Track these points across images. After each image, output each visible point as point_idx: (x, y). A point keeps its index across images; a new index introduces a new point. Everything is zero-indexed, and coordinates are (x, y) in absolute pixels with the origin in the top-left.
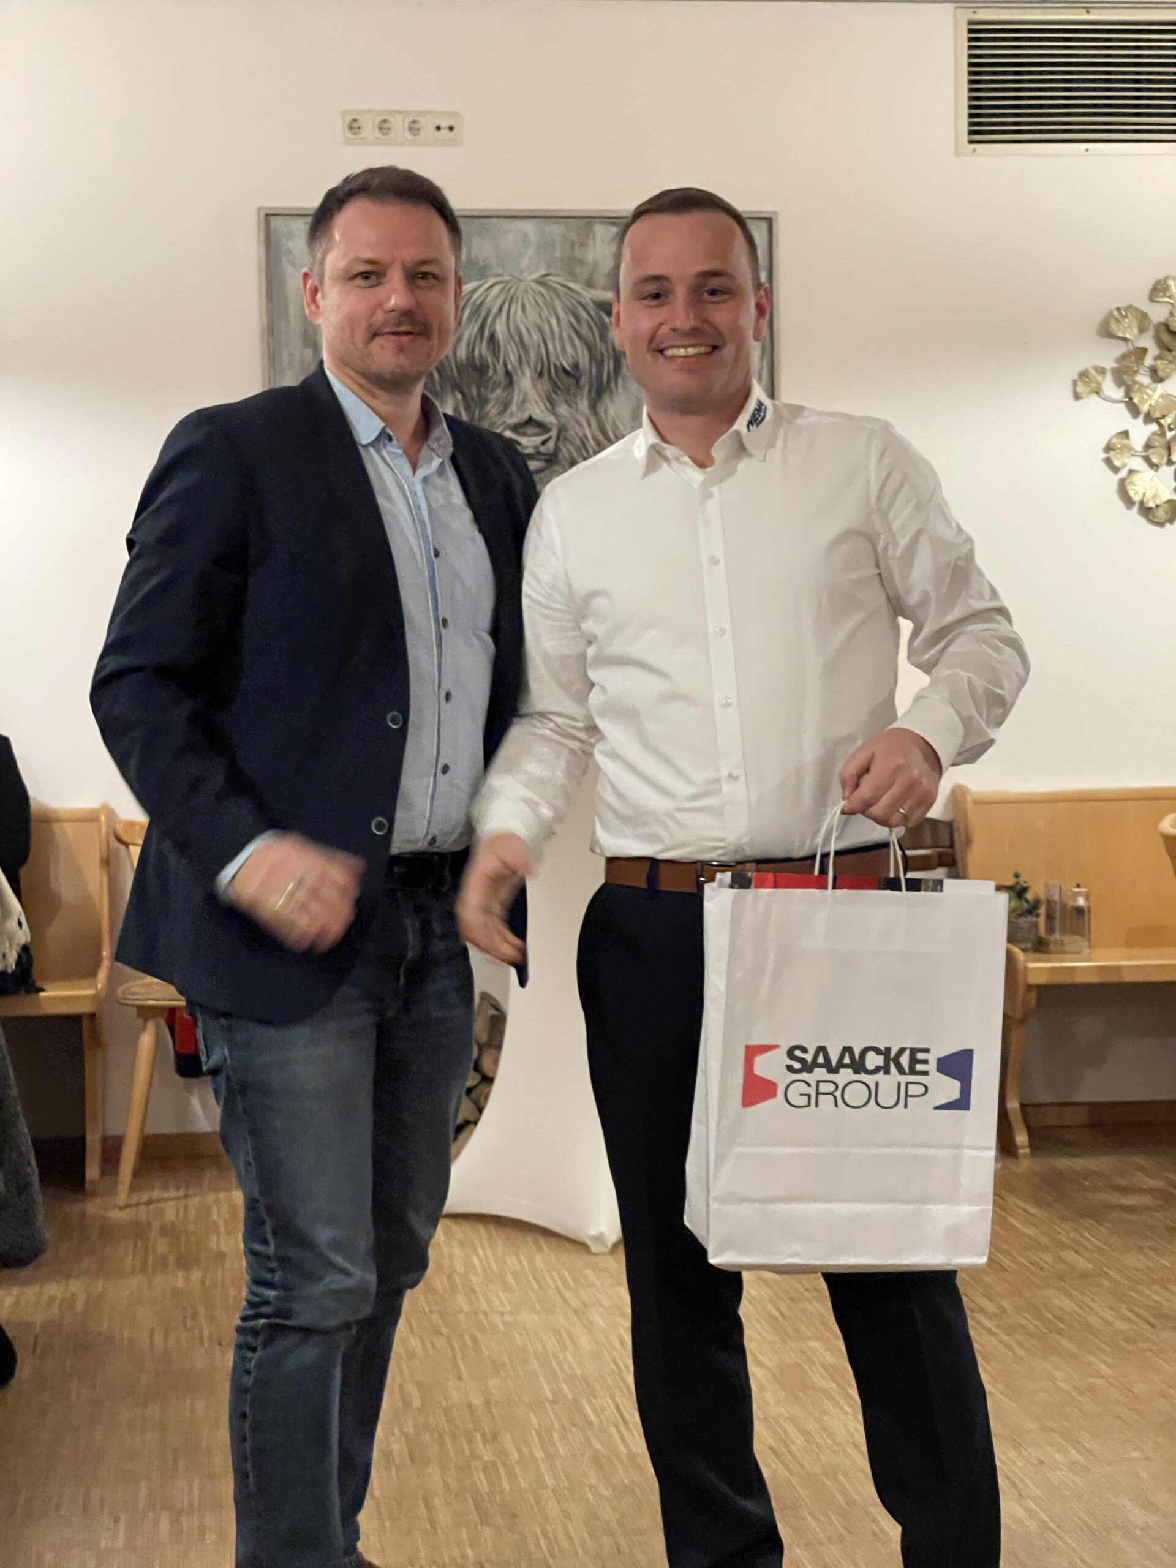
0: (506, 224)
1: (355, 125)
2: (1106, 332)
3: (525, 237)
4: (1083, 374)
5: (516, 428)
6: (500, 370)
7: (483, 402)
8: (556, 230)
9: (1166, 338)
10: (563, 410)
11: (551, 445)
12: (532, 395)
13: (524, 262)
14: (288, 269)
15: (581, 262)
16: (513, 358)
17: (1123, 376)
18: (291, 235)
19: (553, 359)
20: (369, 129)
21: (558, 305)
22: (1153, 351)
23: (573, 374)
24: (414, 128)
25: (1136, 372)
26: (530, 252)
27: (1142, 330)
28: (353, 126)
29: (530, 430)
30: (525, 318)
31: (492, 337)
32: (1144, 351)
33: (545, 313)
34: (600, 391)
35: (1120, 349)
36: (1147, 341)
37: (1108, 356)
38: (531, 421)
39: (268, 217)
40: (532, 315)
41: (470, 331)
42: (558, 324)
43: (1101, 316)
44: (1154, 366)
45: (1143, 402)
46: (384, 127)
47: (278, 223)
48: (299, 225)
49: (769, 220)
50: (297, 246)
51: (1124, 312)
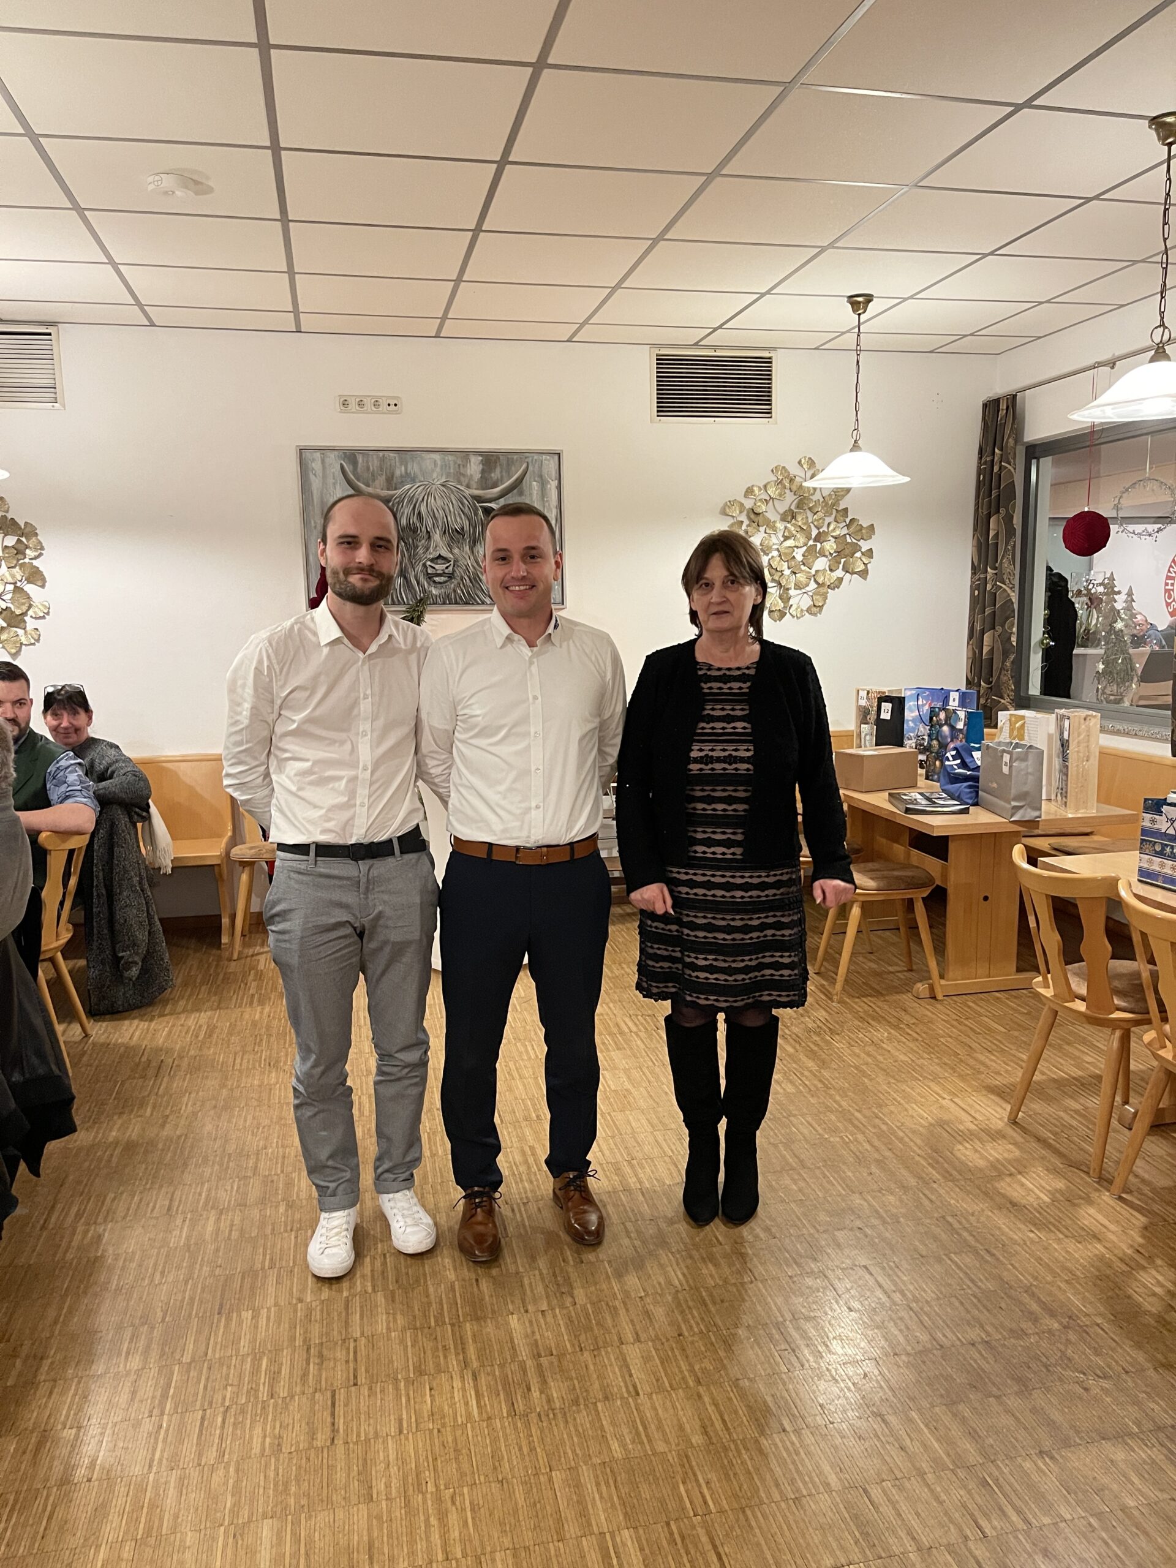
0: (424, 455)
2: (724, 513)
3: (435, 462)
5: (432, 560)
6: (424, 529)
7: (417, 547)
8: (450, 458)
9: (752, 516)
10: (456, 551)
11: (451, 568)
12: (441, 543)
13: (435, 475)
14: (312, 477)
15: (464, 475)
16: (430, 525)
18: (314, 460)
19: (451, 525)
20: (353, 406)
21: (452, 497)
22: (746, 522)
23: (461, 533)
24: (376, 404)
26: (438, 469)
27: (741, 512)
28: (345, 403)
29: (440, 561)
30: (436, 503)
31: (419, 513)
32: (742, 522)
33: (446, 501)
34: (474, 543)
35: (731, 521)
36: (743, 518)
38: (440, 557)
39: (301, 450)
40: (439, 501)
41: (407, 510)
42: (453, 507)
43: (721, 505)
46: (361, 404)
47: (307, 455)
48: (318, 455)
49: (559, 454)
50: (317, 466)
51: (732, 503)
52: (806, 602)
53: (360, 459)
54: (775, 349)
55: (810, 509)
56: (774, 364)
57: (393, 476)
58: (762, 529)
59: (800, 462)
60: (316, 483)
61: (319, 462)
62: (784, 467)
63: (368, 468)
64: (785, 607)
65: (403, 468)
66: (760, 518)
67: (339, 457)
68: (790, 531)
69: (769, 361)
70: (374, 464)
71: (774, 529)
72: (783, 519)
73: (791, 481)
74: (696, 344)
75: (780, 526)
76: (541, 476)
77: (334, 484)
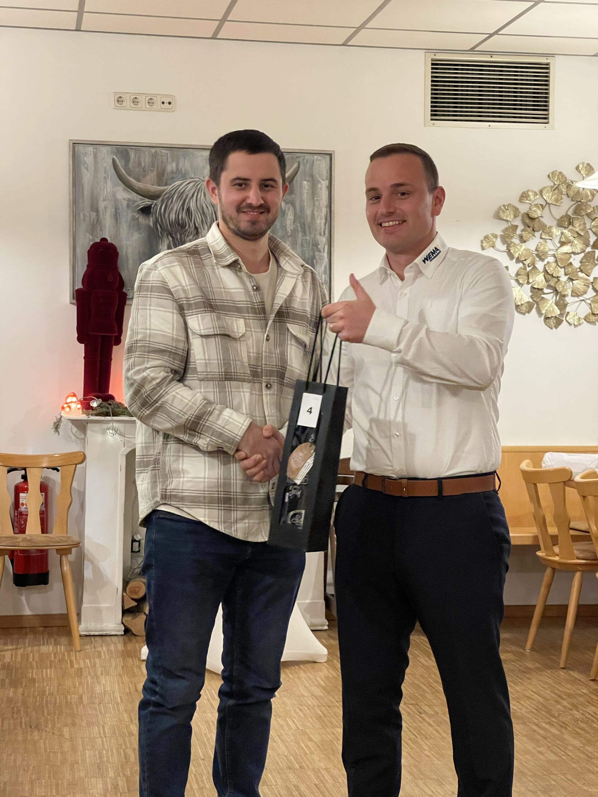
0: (196, 152)
1: (121, 100)
2: (498, 217)
4: (486, 237)
6: (192, 225)
9: (527, 221)
14: (84, 171)
16: (199, 220)
17: (506, 239)
18: (86, 154)
20: (128, 103)
22: (521, 227)
24: (150, 102)
25: (512, 237)
27: (515, 217)
30: (206, 200)
31: (188, 209)
32: (516, 227)
35: (505, 225)
36: (518, 222)
37: (498, 229)
39: (75, 144)
40: (209, 198)
41: (176, 206)
43: (495, 209)
44: (522, 234)
45: (515, 252)
46: (135, 101)
47: (80, 148)
48: (90, 149)
49: (330, 155)
50: (89, 160)
51: (507, 207)
52: (584, 310)
53: (132, 155)
54: (552, 55)
55: (588, 215)
56: (551, 70)
57: (164, 171)
58: (537, 234)
59: (577, 168)
60: (87, 177)
61: (92, 156)
62: (560, 173)
63: (140, 164)
64: (561, 314)
65: (174, 165)
66: (536, 224)
67: (112, 153)
68: (566, 237)
69: (547, 67)
70: (146, 160)
71: (550, 234)
72: (560, 224)
73: (569, 186)
74: (472, 49)
75: (556, 232)
76: (312, 176)
77: (105, 178)
